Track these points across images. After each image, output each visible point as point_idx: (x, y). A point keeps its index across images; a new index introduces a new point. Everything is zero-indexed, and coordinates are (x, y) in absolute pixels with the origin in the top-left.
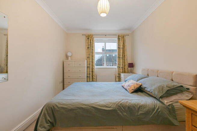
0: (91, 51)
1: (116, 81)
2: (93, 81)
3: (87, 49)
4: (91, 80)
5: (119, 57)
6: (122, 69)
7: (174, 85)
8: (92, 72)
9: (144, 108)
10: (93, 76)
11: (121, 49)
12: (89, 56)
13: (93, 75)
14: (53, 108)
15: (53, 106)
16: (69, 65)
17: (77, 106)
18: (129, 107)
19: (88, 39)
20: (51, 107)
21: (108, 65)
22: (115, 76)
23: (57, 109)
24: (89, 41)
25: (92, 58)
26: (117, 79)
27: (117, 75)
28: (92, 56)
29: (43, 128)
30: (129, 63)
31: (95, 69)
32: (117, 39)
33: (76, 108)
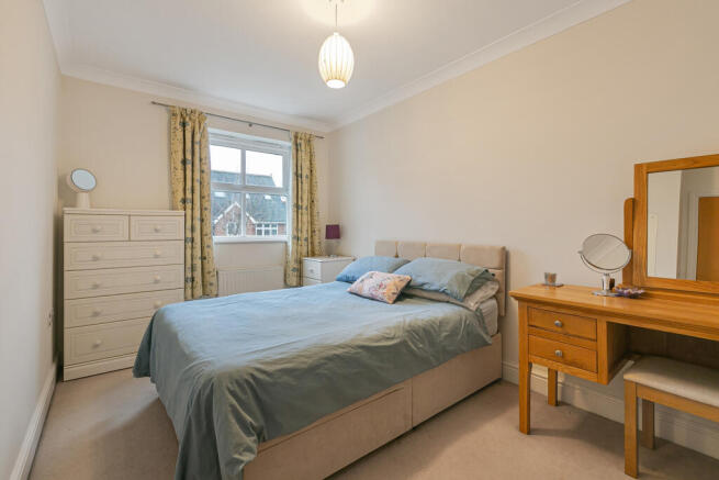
0: (197, 176)
1: (287, 286)
2: (205, 295)
3: (180, 166)
4: (199, 291)
5: (297, 207)
6: (304, 243)
7: (478, 270)
8: (203, 258)
9: (447, 323)
10: (207, 276)
11: (304, 178)
12: (189, 196)
13: (206, 271)
14: (251, 381)
15: (252, 375)
16: (95, 231)
17: (324, 355)
18: (424, 329)
19: (184, 125)
20: (247, 381)
21: (260, 232)
22: (282, 269)
23: (267, 379)
24: (188, 136)
25: (201, 205)
26: (293, 280)
27: (293, 264)
28: (202, 197)
29: (248, 454)
30: (327, 227)
31: (214, 247)
32: (290, 143)
33: (322, 361)
